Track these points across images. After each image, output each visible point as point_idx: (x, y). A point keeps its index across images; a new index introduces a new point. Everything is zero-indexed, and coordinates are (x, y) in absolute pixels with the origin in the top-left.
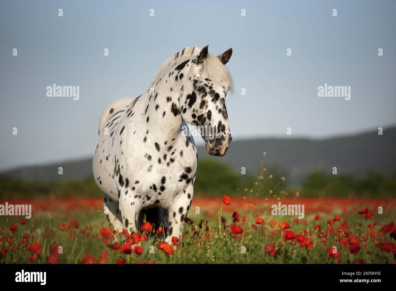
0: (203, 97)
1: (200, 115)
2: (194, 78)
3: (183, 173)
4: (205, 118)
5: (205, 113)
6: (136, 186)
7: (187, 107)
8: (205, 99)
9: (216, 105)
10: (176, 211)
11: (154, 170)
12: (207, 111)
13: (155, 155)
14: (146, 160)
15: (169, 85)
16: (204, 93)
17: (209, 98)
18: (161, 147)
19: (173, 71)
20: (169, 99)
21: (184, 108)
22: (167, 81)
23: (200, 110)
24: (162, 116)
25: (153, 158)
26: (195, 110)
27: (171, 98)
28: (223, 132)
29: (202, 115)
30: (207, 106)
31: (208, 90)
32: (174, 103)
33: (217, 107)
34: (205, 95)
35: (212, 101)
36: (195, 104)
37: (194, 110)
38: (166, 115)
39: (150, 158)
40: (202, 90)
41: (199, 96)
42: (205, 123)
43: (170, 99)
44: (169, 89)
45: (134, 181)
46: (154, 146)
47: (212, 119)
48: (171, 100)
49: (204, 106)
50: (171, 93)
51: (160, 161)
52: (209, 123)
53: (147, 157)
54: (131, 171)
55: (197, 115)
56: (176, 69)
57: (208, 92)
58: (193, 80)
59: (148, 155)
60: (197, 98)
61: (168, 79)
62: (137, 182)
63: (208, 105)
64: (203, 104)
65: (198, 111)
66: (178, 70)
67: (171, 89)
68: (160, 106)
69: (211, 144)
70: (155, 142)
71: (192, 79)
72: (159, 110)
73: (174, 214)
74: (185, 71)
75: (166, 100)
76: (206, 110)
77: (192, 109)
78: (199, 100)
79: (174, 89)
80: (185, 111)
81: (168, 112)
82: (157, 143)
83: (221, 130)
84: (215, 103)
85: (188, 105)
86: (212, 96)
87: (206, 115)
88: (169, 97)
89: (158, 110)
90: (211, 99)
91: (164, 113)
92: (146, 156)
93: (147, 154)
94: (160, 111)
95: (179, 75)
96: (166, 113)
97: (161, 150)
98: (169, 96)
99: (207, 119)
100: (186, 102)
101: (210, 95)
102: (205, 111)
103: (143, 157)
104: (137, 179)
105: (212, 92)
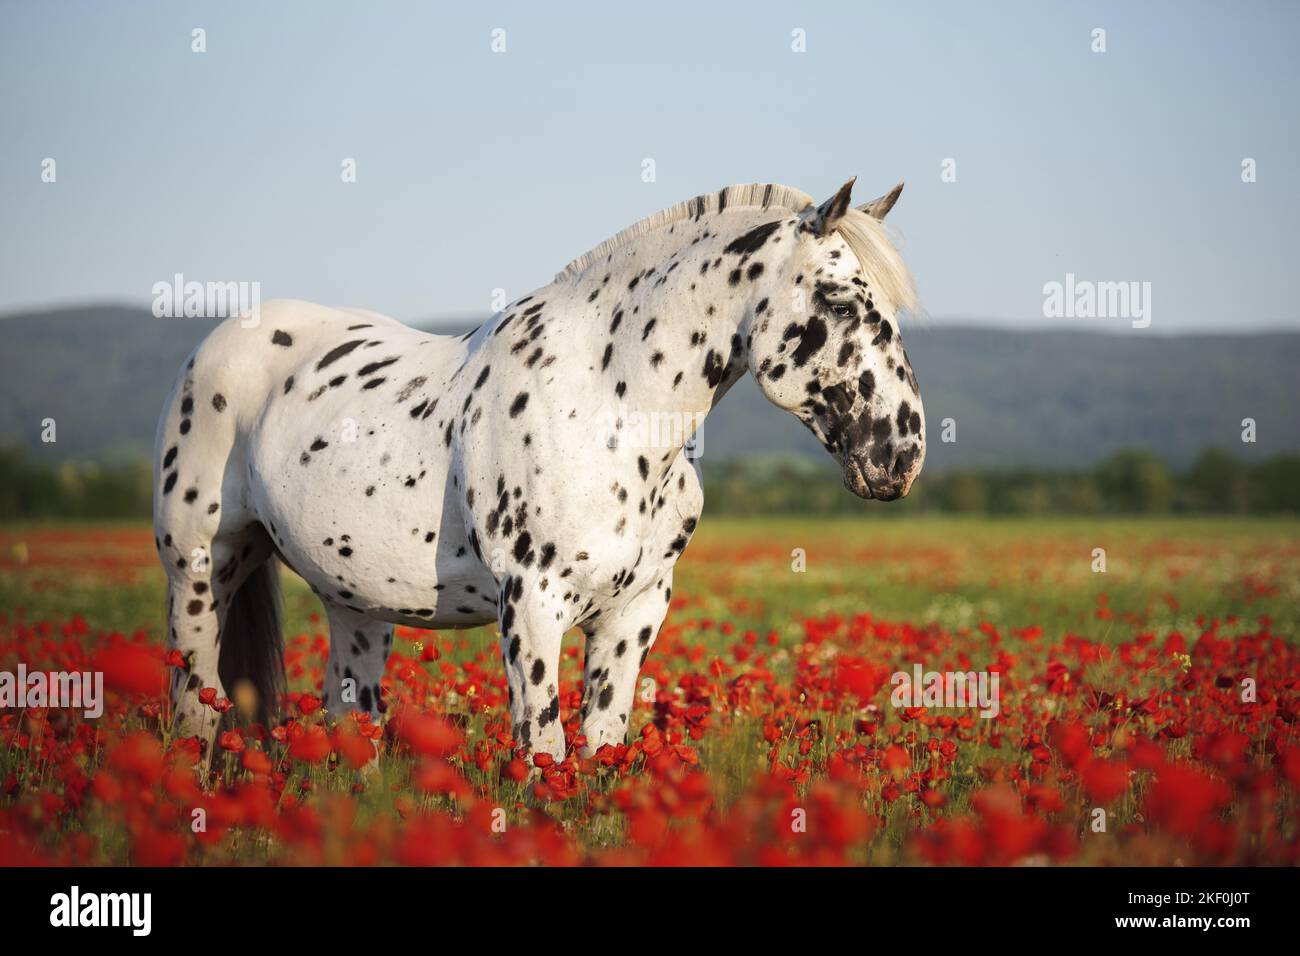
0: (846, 332)
1: (834, 385)
2: (818, 277)
3: (679, 536)
4: (854, 394)
5: (854, 379)
6: (576, 566)
7: (789, 362)
8: (853, 337)
9: (888, 354)
10: (627, 638)
11: (629, 529)
12: (859, 373)
13: (638, 490)
14: (614, 498)
15: (702, 299)
16: (851, 321)
17: (864, 335)
18: (651, 468)
19: (717, 258)
20: (697, 339)
21: (774, 364)
22: (693, 287)
23: (839, 370)
24: (672, 384)
25: (630, 498)
26: (821, 371)
27: (704, 336)
28: (917, 435)
29: (842, 386)
30: (858, 359)
31: (863, 312)
32: (716, 351)
33: (890, 362)
34: (855, 325)
35: (875, 342)
36: (820, 353)
37: (816, 372)
38: (682, 383)
39: (623, 495)
40: (846, 310)
41: (837, 330)
42: (853, 408)
43: (700, 337)
44: (703, 310)
45: (574, 553)
46: (636, 466)
47: (874, 397)
48: (703, 340)
49: (850, 359)
50: (707, 321)
51: (643, 507)
52: (866, 407)
53: (617, 493)
54: (570, 524)
55: (824, 385)
56: (729, 249)
57: (862, 319)
58: (814, 282)
59: (619, 488)
60: (830, 336)
61: (699, 280)
62: (583, 557)
63: (862, 355)
64: (847, 351)
65: (831, 374)
66: (739, 252)
67: (711, 310)
68: (668, 356)
69: (877, 467)
70: (639, 454)
71: (811, 278)
72: (661, 367)
73: (621, 648)
74: (771, 254)
75: (688, 341)
76: (856, 369)
77: (808, 368)
78: (835, 340)
79: (722, 310)
80: (779, 372)
81: (693, 374)
82: (645, 457)
83: (909, 430)
84: (883, 349)
85: (792, 356)
86: (874, 329)
87: (856, 384)
88: (700, 334)
89: (659, 366)
90: (872, 336)
91: (678, 378)
92: (614, 489)
93: (617, 484)
94: (667, 370)
95: (746, 267)
96: (683, 376)
97: (650, 476)
98: (700, 329)
99: (858, 394)
100: (782, 348)
101: (868, 325)
102: (851, 374)
103: (608, 490)
104: (583, 548)
105: (874, 317)
